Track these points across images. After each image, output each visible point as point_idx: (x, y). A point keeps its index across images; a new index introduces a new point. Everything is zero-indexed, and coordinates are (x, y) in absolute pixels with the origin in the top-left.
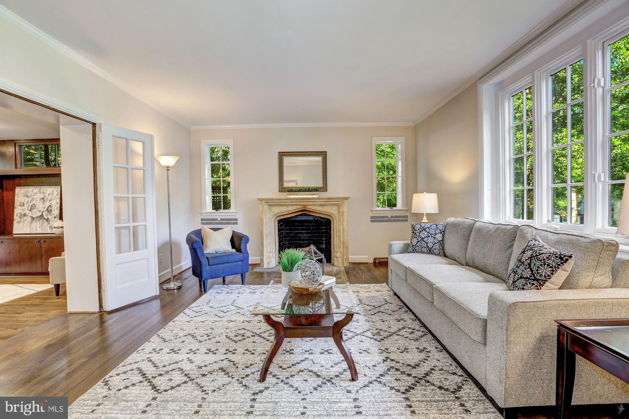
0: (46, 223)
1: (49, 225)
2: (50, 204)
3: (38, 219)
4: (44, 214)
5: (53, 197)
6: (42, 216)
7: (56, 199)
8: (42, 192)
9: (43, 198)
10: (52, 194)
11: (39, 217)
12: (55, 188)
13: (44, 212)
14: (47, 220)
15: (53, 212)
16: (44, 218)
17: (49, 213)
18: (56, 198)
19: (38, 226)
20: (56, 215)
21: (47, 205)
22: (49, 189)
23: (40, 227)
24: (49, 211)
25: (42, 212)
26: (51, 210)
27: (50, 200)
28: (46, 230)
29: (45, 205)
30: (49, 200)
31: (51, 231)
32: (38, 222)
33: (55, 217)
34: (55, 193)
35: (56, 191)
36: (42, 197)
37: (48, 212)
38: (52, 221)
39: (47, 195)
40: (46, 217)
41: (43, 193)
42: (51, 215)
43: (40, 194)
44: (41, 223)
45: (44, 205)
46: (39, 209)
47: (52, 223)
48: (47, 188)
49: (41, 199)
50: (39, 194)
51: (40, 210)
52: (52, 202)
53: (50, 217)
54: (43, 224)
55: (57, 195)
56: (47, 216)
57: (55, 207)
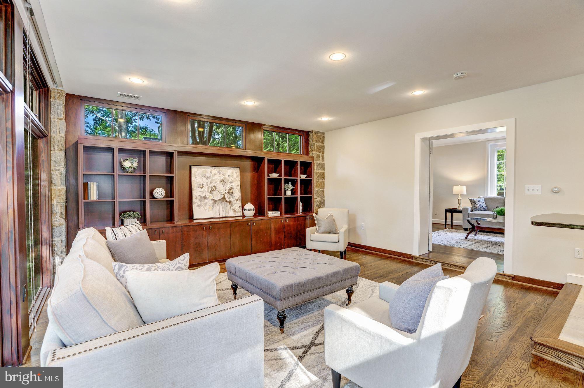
0: (229, 206)
1: (232, 208)
2: (231, 187)
3: (220, 201)
4: (226, 196)
5: (233, 179)
6: (224, 198)
7: (237, 182)
8: (222, 173)
9: (223, 180)
10: (232, 176)
11: (221, 199)
12: (234, 169)
13: (225, 195)
14: (230, 203)
15: (235, 195)
16: (227, 201)
17: (230, 196)
18: (236, 180)
19: (221, 209)
20: (238, 198)
21: (228, 187)
22: (228, 170)
23: (223, 211)
24: (230, 192)
25: (224, 194)
26: (232, 192)
27: (231, 182)
28: (230, 213)
29: (226, 187)
30: (229, 181)
31: (235, 214)
32: (221, 206)
33: (237, 200)
34: (235, 176)
35: (236, 173)
36: (222, 178)
37: (230, 194)
38: (235, 204)
39: (227, 176)
40: (228, 200)
41: (223, 175)
42: (233, 197)
43: (220, 175)
44: (223, 206)
45: (224, 187)
46: (220, 192)
47: (235, 206)
48: (227, 170)
49: (221, 180)
50: (218, 175)
51: (222, 193)
52: (233, 184)
53: (232, 200)
54: (226, 207)
55: (237, 177)
56: (229, 198)
57: (236, 189)
